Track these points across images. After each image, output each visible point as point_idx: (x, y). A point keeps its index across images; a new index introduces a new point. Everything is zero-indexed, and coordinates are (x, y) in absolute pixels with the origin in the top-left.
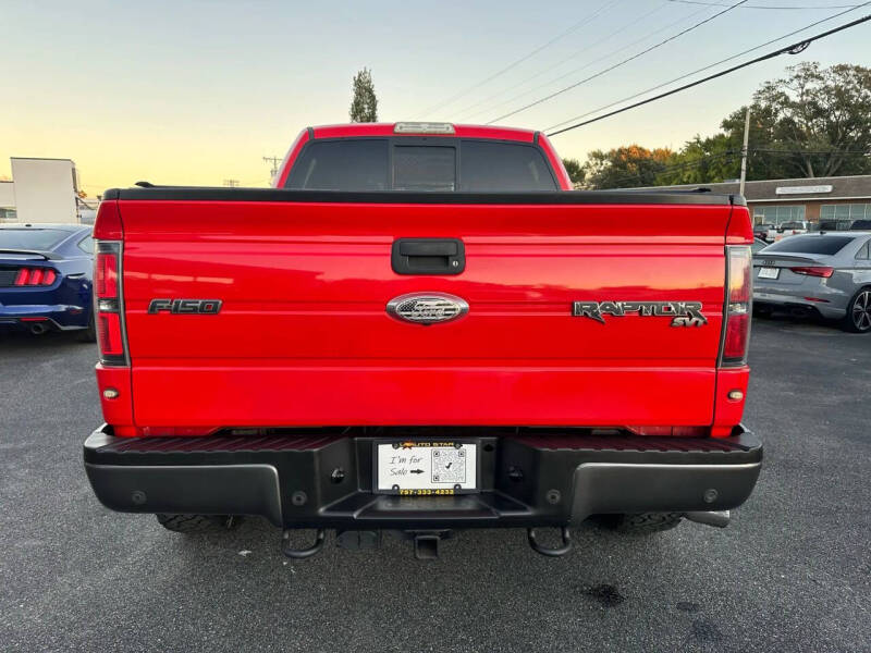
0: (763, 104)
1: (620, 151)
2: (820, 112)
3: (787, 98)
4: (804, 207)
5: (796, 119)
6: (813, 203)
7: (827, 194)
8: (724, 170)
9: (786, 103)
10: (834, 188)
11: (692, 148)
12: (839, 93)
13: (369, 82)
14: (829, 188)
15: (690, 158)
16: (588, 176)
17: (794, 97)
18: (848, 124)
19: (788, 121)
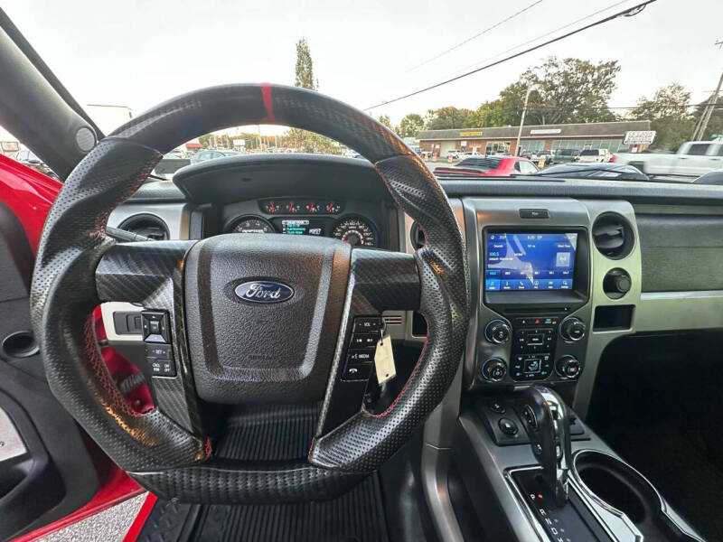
0: (523, 81)
1: (443, 109)
2: (553, 87)
3: (537, 78)
4: (544, 142)
5: (540, 91)
6: (548, 139)
7: (558, 134)
8: (499, 120)
9: (536, 82)
10: (562, 132)
11: (483, 108)
12: (566, 75)
13: (306, 48)
14: (559, 131)
15: (482, 112)
16: (426, 123)
17: (541, 78)
18: (566, 95)
19: (535, 92)
